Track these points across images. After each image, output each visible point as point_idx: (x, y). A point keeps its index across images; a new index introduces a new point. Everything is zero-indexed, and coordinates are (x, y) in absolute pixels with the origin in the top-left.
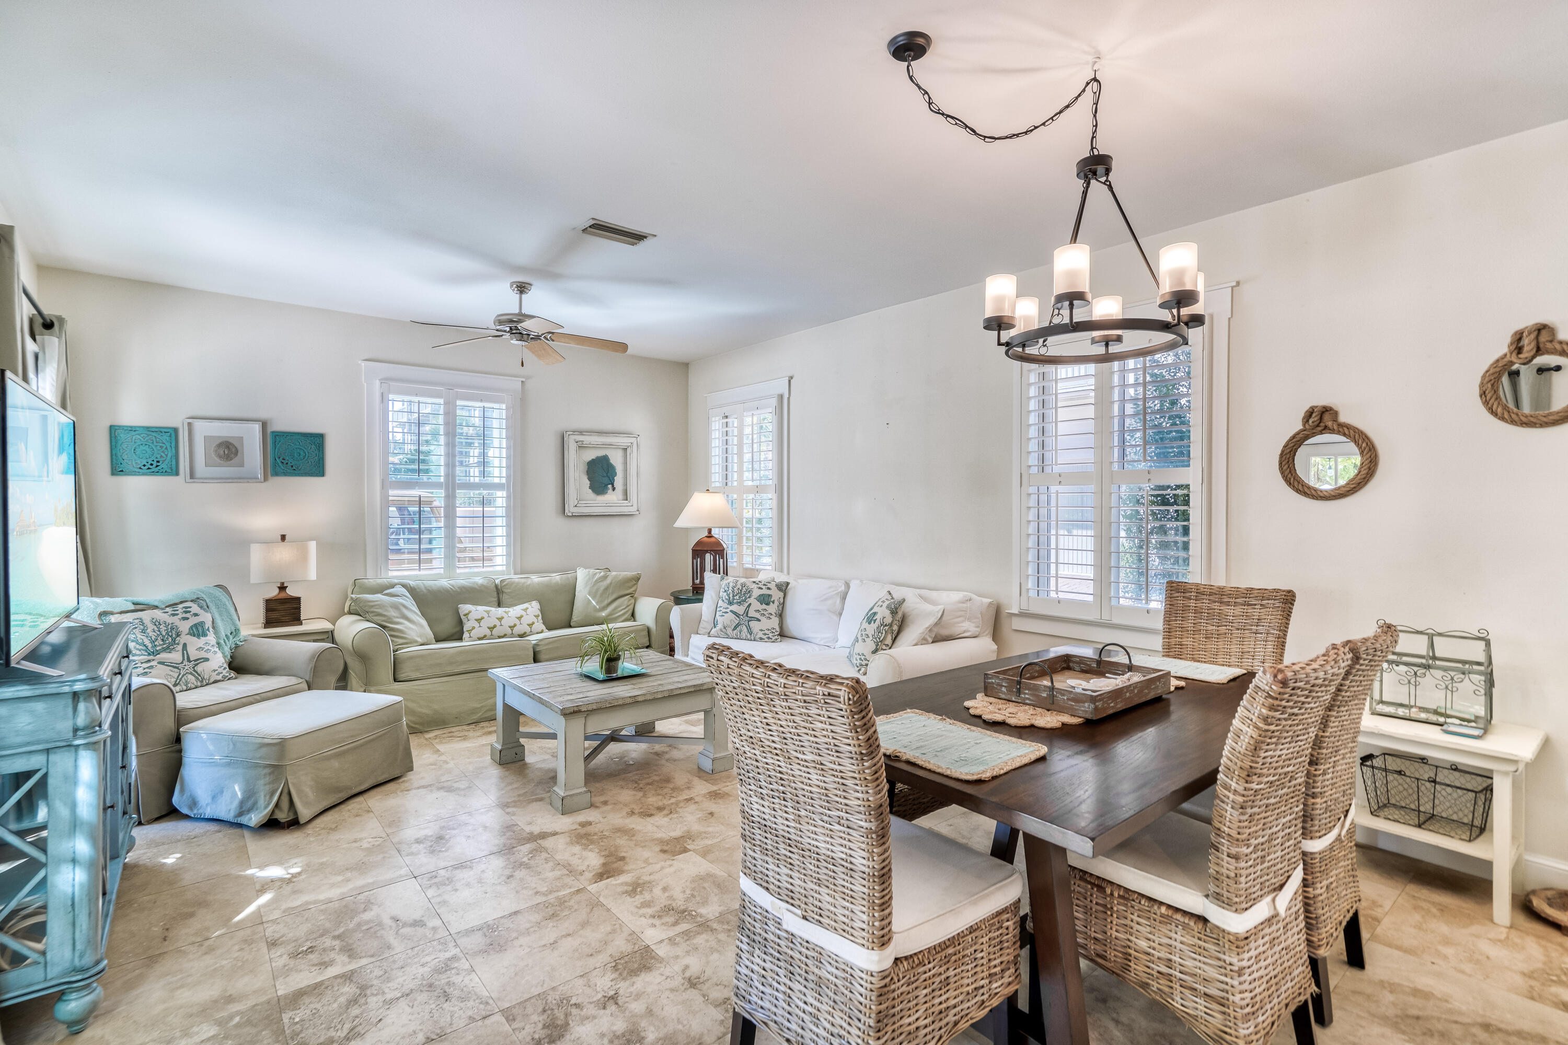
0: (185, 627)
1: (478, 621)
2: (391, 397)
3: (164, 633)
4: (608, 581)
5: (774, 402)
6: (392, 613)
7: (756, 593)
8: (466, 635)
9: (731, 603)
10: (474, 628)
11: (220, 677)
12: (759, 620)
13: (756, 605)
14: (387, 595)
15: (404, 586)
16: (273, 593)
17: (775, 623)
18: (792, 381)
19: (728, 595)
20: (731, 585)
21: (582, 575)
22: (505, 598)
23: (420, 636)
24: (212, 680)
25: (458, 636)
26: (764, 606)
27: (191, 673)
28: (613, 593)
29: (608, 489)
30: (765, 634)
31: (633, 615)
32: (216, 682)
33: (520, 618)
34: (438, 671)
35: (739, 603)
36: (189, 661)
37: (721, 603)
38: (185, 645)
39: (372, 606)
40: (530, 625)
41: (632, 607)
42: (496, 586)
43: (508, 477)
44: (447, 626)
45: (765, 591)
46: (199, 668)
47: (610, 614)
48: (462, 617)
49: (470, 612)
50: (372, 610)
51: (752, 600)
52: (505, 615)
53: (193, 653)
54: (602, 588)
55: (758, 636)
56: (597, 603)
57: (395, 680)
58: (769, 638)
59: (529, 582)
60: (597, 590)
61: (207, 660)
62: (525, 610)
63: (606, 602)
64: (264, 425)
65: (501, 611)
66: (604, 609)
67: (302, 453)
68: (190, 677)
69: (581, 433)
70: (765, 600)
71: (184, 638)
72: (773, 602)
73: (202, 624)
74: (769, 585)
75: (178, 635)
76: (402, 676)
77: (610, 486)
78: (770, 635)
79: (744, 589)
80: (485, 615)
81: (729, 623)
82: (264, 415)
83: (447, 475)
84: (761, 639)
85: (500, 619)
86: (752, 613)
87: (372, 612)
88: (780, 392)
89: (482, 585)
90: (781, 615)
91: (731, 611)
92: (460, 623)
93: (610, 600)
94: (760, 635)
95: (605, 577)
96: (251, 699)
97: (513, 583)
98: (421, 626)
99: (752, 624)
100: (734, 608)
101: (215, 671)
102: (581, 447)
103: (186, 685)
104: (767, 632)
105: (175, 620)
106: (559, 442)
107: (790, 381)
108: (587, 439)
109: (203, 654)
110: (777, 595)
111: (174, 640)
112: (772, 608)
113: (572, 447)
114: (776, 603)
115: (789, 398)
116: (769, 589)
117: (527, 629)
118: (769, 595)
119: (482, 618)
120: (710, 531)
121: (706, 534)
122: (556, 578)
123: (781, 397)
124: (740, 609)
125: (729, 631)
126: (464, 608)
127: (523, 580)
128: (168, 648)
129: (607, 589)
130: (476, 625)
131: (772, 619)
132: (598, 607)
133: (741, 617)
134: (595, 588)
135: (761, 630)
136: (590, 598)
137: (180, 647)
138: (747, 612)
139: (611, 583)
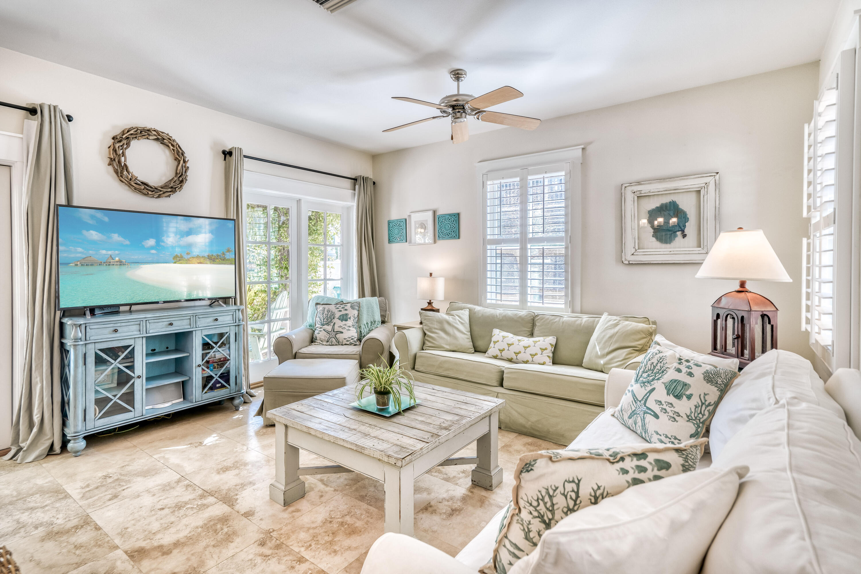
0: (338, 314)
2: (489, 182)
3: (329, 316)
7: (671, 376)
8: (488, 351)
9: (635, 380)
11: (348, 343)
12: (658, 417)
13: (660, 393)
15: (470, 310)
16: (426, 305)
21: (603, 320)
24: (344, 343)
27: (334, 338)
28: (616, 342)
29: (676, 236)
32: (346, 344)
33: (528, 347)
35: (643, 384)
36: (334, 331)
38: (335, 323)
42: (533, 319)
43: (566, 231)
46: (338, 336)
47: (605, 364)
48: (491, 338)
49: (496, 335)
51: (660, 385)
53: (337, 328)
54: (608, 336)
56: (600, 349)
60: (605, 338)
61: (342, 333)
62: (539, 342)
63: (607, 350)
64: (434, 212)
66: (603, 356)
67: (449, 226)
68: (333, 339)
69: (639, 183)
70: (678, 389)
71: (336, 320)
72: (690, 397)
73: (347, 315)
74: (695, 370)
75: (334, 318)
77: (679, 233)
79: (660, 366)
82: (434, 207)
83: (521, 233)
86: (651, 403)
89: (522, 317)
91: (633, 391)
93: (612, 348)
96: (325, 356)
99: (649, 419)
100: (637, 388)
101: (345, 339)
102: (642, 197)
103: (331, 343)
105: (336, 311)
106: (618, 196)
108: (645, 189)
109: (341, 330)
110: (701, 388)
112: (685, 406)
113: (630, 197)
116: (692, 374)
118: (686, 385)
120: (743, 284)
122: (584, 319)
124: (641, 392)
125: (626, 417)
126: (495, 331)
128: (328, 323)
129: (611, 337)
131: (675, 420)
132: (599, 353)
133: (639, 402)
134: (603, 334)
135: (657, 433)
136: (596, 343)
137: (332, 324)
138: (646, 399)
139: (617, 333)
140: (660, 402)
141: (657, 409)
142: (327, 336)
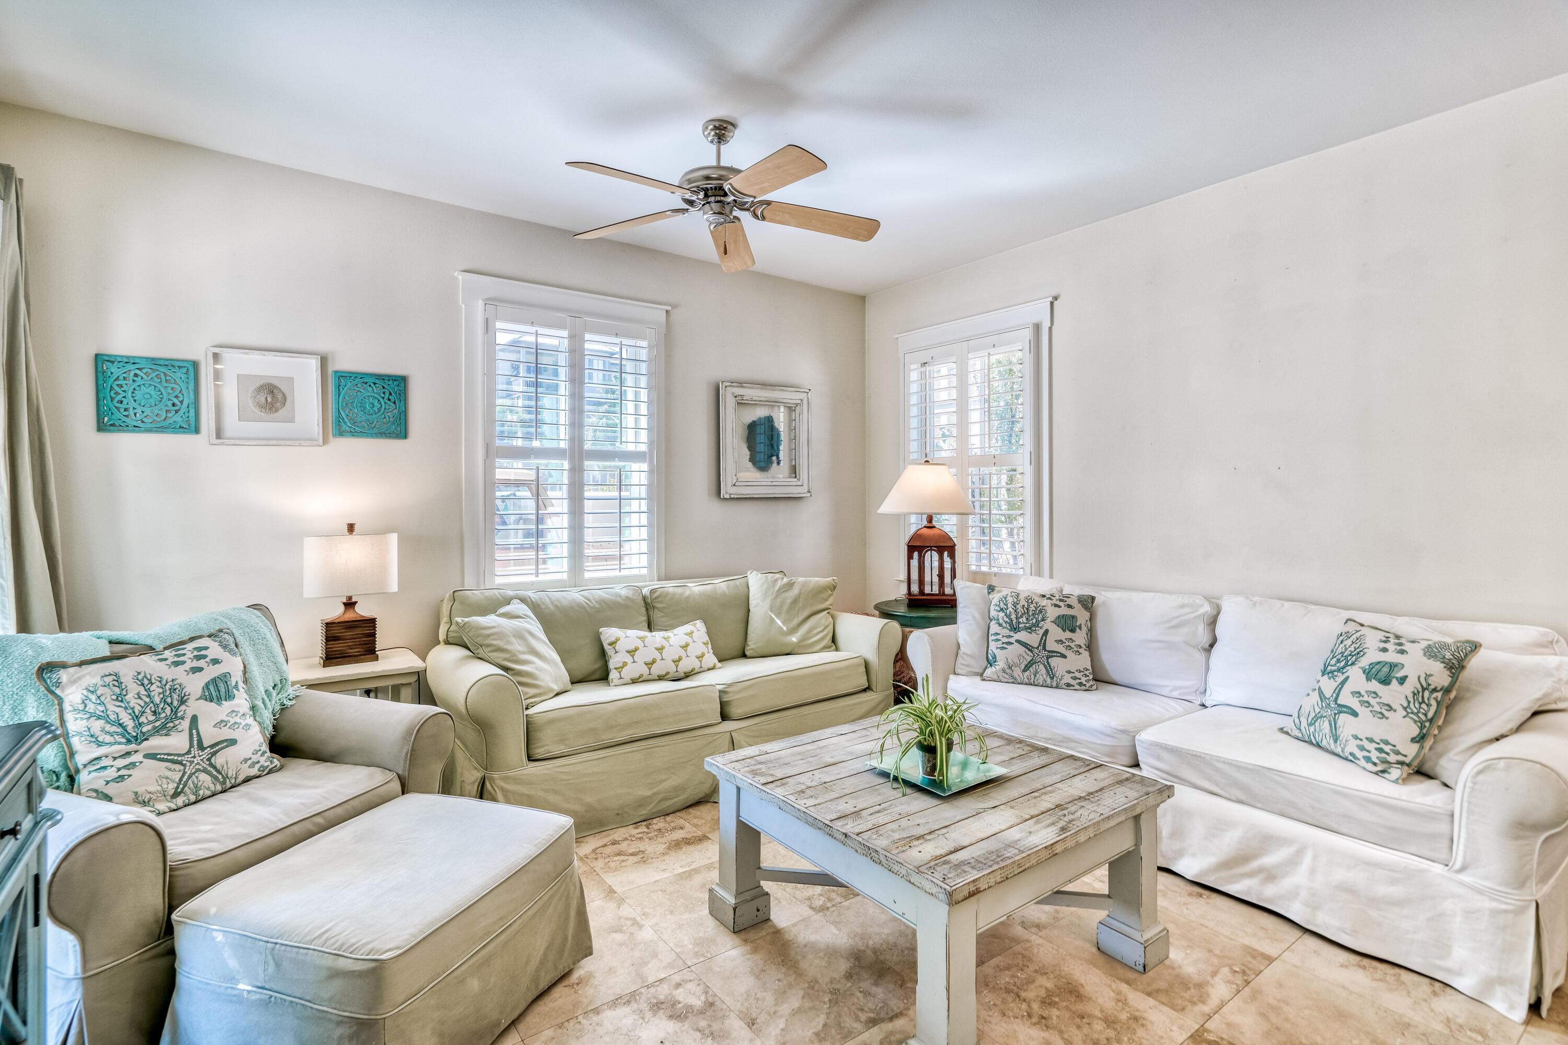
0: (194, 685)
1: (632, 652)
2: (499, 325)
3: (157, 700)
4: (795, 591)
5: (1027, 334)
6: (516, 646)
7: (1052, 613)
8: (613, 675)
9: (1015, 629)
10: (625, 664)
11: (254, 771)
12: (1064, 656)
13: (1056, 633)
14: (504, 615)
15: (523, 600)
16: (336, 612)
17: (1084, 660)
18: (1056, 303)
19: (1008, 616)
20: (1010, 600)
21: (756, 582)
22: (656, 616)
23: (556, 681)
24: (241, 778)
25: (602, 676)
26: (1068, 634)
27: (205, 771)
28: (804, 607)
29: (772, 463)
30: (1075, 678)
31: (834, 640)
32: (247, 780)
33: (685, 647)
34: (591, 741)
35: (1030, 629)
36: (201, 747)
37: (994, 628)
38: (194, 719)
39: (489, 636)
40: (700, 657)
41: (831, 628)
42: (644, 598)
43: (650, 443)
44: (586, 661)
45: (1064, 611)
46: (219, 760)
47: (800, 641)
48: (606, 647)
49: (617, 640)
50: (488, 642)
51: (1048, 625)
52: (665, 643)
53: (209, 733)
54: (789, 601)
55: (1063, 681)
56: (783, 623)
57: (530, 758)
58: (1081, 684)
59: (687, 593)
60: (782, 603)
61: (233, 742)
62: (690, 634)
63: (796, 621)
64: (324, 361)
65: (657, 637)
66: (793, 631)
67: (376, 403)
68: (203, 777)
69: (741, 384)
70: (1067, 623)
71: (195, 706)
72: (1080, 628)
73: (225, 677)
74: (1069, 601)
75: (183, 701)
76: (539, 752)
77: (775, 459)
78: (1083, 680)
79: (1032, 607)
80: (640, 644)
81: (1016, 660)
82: (323, 346)
83: (572, 440)
84: (1068, 685)
85: (660, 649)
86: (1051, 645)
87: (488, 646)
88: (1036, 320)
89: (627, 598)
90: (1091, 646)
91: (1018, 641)
92: (603, 654)
94: (1067, 679)
95: (790, 585)
97: (667, 594)
98: (556, 664)
99: (1054, 662)
100: (1023, 636)
101: (246, 760)
102: (741, 403)
103: (195, 793)
104: (1077, 675)
105: (179, 674)
106: (712, 398)
107: (1052, 303)
108: (749, 393)
109: (226, 733)
110: (1082, 616)
111: (175, 711)
112: (1080, 637)
113: (729, 403)
114: (1084, 629)
115: (1050, 328)
116: (1069, 606)
117: (695, 664)
118: (1073, 617)
119: (636, 649)
120: (930, 519)
121: (925, 523)
122: (720, 585)
123: (1037, 327)
124: (1033, 639)
125: (1017, 672)
126: (609, 633)
127: (680, 590)
128: (164, 726)
129: (795, 602)
130: (629, 659)
131: (1080, 654)
132: (785, 628)
133: (1036, 650)
134: (779, 601)
135: (1069, 672)
136: (773, 616)
137: (186, 724)
138: (1043, 644)
139: (800, 594)
140: (1060, 642)
141: (1060, 648)
142: (169, 774)
